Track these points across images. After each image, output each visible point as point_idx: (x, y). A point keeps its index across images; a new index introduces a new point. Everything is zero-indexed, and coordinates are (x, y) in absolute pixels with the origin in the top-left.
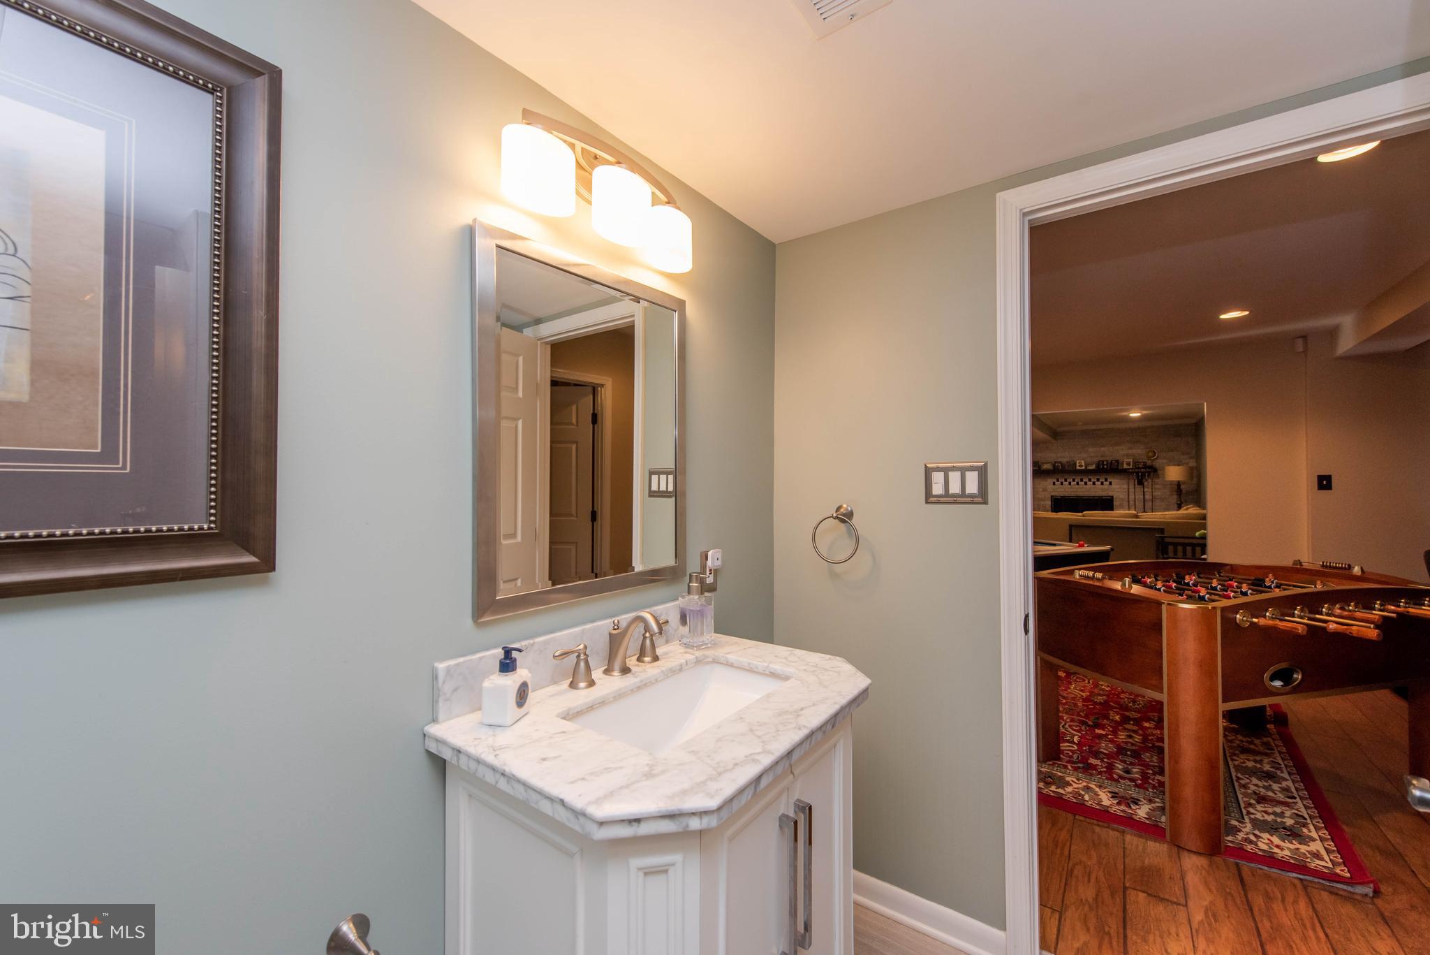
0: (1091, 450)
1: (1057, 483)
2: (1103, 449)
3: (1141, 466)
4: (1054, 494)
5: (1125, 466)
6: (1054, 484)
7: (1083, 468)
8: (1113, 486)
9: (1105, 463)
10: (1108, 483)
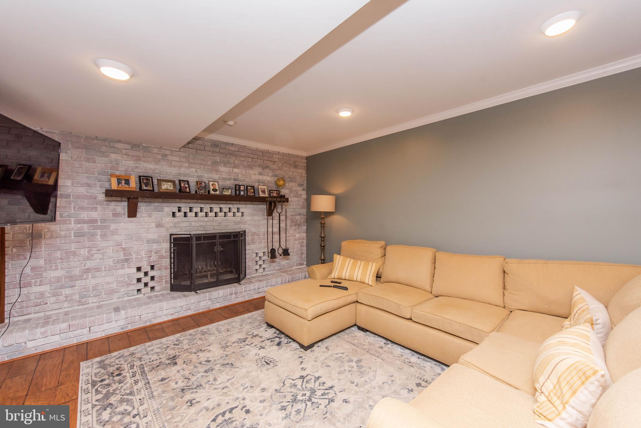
0: (222, 169)
1: (178, 214)
2: (236, 170)
3: (275, 195)
4: (174, 231)
5: (261, 195)
6: (174, 214)
7: (218, 193)
8: (246, 218)
9: (242, 188)
10: (240, 214)
